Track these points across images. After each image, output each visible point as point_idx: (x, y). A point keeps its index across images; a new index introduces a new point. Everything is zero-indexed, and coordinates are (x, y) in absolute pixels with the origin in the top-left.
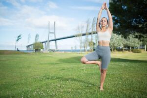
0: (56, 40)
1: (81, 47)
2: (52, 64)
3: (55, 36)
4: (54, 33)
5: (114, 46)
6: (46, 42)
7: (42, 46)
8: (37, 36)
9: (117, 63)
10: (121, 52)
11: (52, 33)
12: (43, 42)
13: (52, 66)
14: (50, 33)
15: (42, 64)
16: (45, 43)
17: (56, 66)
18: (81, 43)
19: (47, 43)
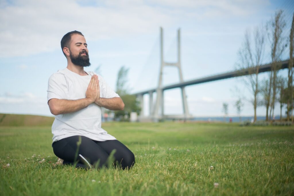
0: (182, 86)
1: (255, 104)
3: (181, 75)
4: (178, 65)
6: (154, 91)
8: (122, 73)
11: (172, 65)
14: (164, 64)
16: (151, 97)
18: (256, 92)
19: (155, 95)
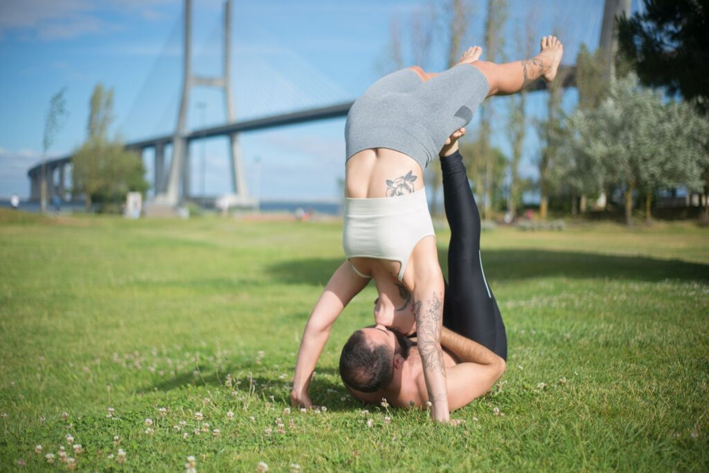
2: (220, 284)
3: (229, 106)
4: (223, 84)
5: (639, 184)
7: (140, 170)
9: (665, 286)
10: (688, 225)
12: (142, 146)
13: (221, 299)
14: (190, 79)
15: (144, 285)
17: (245, 298)
19: (170, 150)
